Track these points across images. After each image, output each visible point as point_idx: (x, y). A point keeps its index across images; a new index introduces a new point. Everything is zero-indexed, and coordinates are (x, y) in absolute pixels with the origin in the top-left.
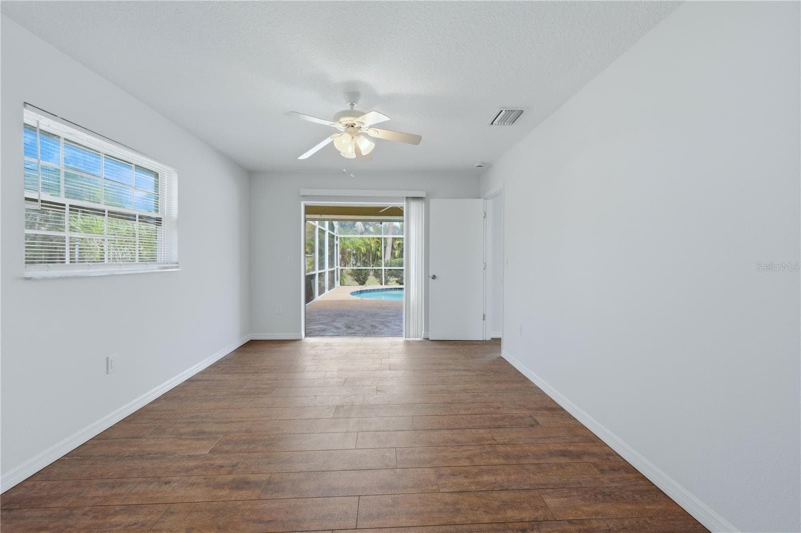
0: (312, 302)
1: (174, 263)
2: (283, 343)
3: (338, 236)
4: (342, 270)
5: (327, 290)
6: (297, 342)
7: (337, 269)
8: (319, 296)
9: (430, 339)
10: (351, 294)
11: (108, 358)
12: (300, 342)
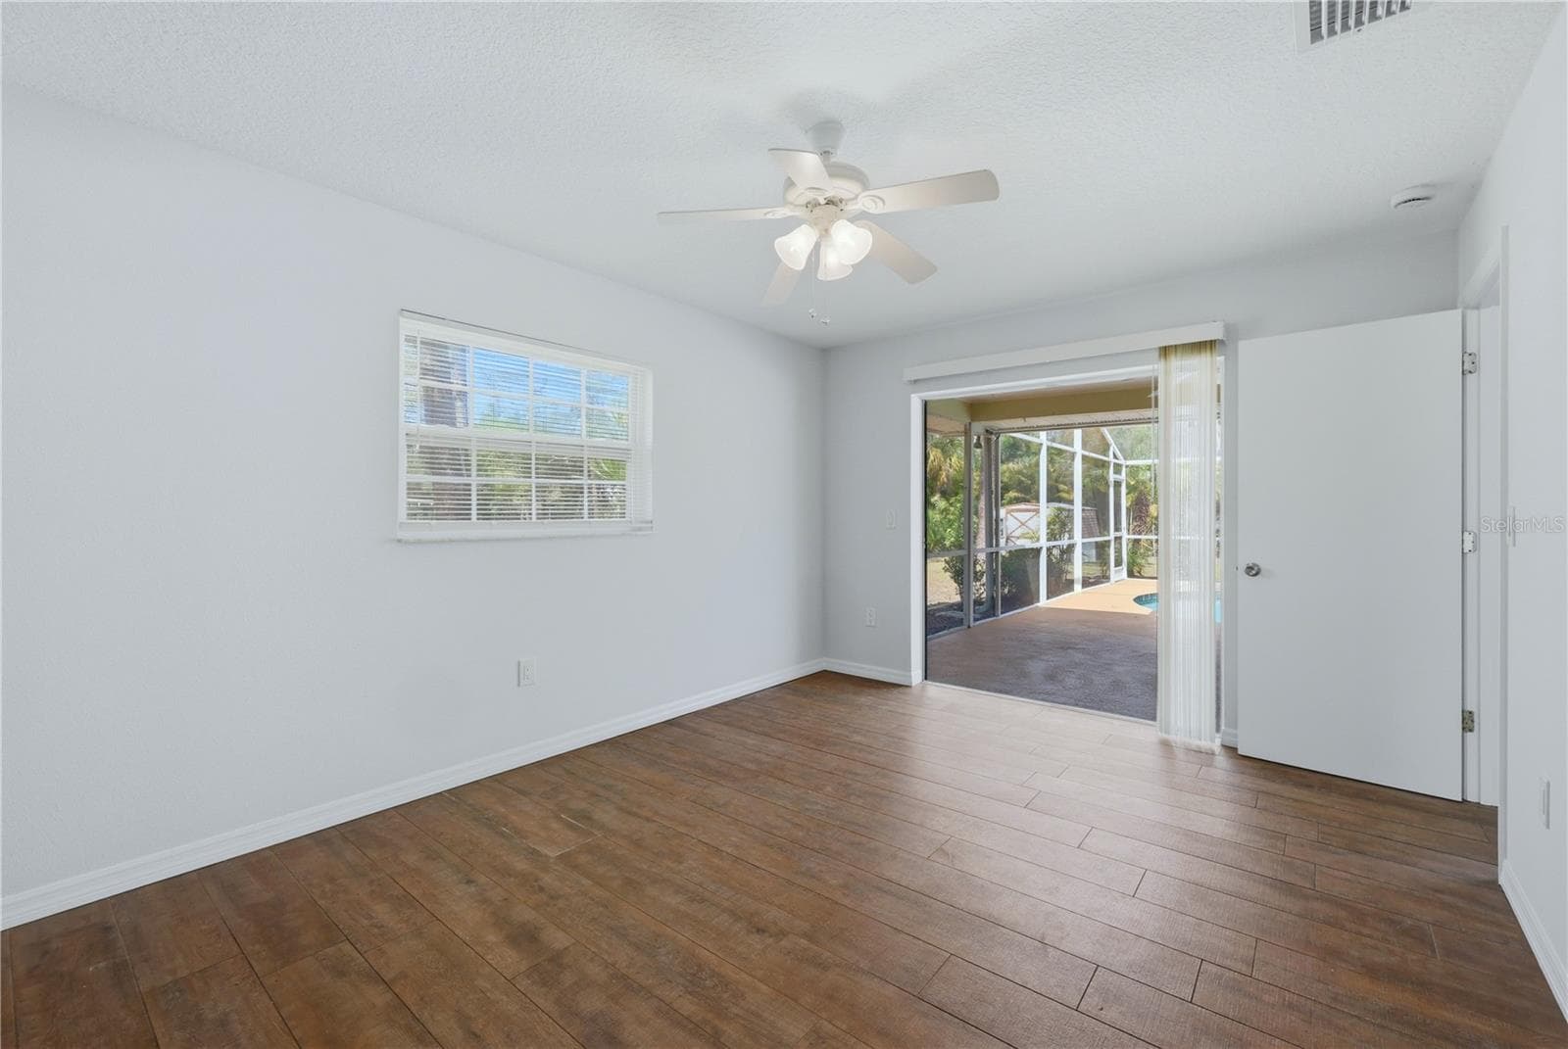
0: (1025, 609)
1: (647, 522)
2: (870, 687)
3: (1121, 461)
4: (1137, 541)
5: (1080, 586)
6: (895, 691)
7: (1118, 539)
8: (1048, 598)
9: (1240, 752)
10: (1135, 600)
11: (519, 663)
12: (908, 690)
